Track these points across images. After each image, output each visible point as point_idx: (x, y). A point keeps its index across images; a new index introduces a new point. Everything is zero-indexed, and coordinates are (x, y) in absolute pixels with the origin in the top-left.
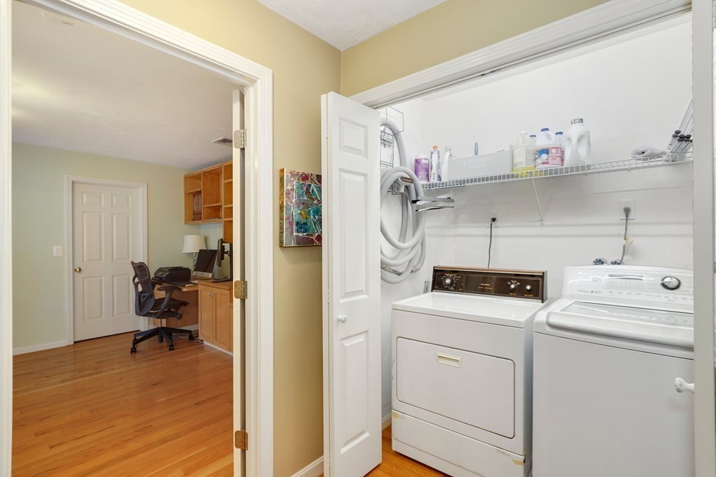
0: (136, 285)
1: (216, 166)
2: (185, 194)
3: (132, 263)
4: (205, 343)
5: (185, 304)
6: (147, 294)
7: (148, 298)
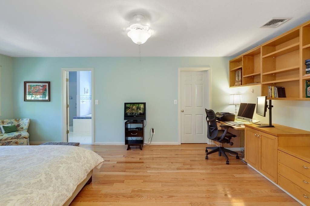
0: (208, 122)
1: (255, 49)
2: (230, 71)
3: (206, 109)
4: (248, 164)
5: (235, 136)
6: (214, 128)
7: (214, 130)
